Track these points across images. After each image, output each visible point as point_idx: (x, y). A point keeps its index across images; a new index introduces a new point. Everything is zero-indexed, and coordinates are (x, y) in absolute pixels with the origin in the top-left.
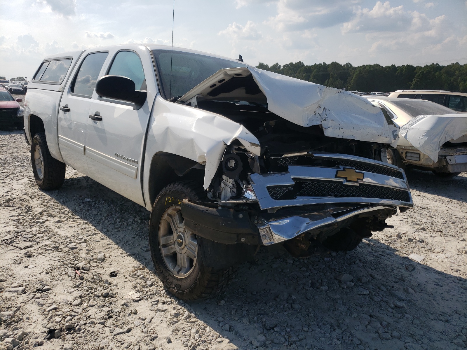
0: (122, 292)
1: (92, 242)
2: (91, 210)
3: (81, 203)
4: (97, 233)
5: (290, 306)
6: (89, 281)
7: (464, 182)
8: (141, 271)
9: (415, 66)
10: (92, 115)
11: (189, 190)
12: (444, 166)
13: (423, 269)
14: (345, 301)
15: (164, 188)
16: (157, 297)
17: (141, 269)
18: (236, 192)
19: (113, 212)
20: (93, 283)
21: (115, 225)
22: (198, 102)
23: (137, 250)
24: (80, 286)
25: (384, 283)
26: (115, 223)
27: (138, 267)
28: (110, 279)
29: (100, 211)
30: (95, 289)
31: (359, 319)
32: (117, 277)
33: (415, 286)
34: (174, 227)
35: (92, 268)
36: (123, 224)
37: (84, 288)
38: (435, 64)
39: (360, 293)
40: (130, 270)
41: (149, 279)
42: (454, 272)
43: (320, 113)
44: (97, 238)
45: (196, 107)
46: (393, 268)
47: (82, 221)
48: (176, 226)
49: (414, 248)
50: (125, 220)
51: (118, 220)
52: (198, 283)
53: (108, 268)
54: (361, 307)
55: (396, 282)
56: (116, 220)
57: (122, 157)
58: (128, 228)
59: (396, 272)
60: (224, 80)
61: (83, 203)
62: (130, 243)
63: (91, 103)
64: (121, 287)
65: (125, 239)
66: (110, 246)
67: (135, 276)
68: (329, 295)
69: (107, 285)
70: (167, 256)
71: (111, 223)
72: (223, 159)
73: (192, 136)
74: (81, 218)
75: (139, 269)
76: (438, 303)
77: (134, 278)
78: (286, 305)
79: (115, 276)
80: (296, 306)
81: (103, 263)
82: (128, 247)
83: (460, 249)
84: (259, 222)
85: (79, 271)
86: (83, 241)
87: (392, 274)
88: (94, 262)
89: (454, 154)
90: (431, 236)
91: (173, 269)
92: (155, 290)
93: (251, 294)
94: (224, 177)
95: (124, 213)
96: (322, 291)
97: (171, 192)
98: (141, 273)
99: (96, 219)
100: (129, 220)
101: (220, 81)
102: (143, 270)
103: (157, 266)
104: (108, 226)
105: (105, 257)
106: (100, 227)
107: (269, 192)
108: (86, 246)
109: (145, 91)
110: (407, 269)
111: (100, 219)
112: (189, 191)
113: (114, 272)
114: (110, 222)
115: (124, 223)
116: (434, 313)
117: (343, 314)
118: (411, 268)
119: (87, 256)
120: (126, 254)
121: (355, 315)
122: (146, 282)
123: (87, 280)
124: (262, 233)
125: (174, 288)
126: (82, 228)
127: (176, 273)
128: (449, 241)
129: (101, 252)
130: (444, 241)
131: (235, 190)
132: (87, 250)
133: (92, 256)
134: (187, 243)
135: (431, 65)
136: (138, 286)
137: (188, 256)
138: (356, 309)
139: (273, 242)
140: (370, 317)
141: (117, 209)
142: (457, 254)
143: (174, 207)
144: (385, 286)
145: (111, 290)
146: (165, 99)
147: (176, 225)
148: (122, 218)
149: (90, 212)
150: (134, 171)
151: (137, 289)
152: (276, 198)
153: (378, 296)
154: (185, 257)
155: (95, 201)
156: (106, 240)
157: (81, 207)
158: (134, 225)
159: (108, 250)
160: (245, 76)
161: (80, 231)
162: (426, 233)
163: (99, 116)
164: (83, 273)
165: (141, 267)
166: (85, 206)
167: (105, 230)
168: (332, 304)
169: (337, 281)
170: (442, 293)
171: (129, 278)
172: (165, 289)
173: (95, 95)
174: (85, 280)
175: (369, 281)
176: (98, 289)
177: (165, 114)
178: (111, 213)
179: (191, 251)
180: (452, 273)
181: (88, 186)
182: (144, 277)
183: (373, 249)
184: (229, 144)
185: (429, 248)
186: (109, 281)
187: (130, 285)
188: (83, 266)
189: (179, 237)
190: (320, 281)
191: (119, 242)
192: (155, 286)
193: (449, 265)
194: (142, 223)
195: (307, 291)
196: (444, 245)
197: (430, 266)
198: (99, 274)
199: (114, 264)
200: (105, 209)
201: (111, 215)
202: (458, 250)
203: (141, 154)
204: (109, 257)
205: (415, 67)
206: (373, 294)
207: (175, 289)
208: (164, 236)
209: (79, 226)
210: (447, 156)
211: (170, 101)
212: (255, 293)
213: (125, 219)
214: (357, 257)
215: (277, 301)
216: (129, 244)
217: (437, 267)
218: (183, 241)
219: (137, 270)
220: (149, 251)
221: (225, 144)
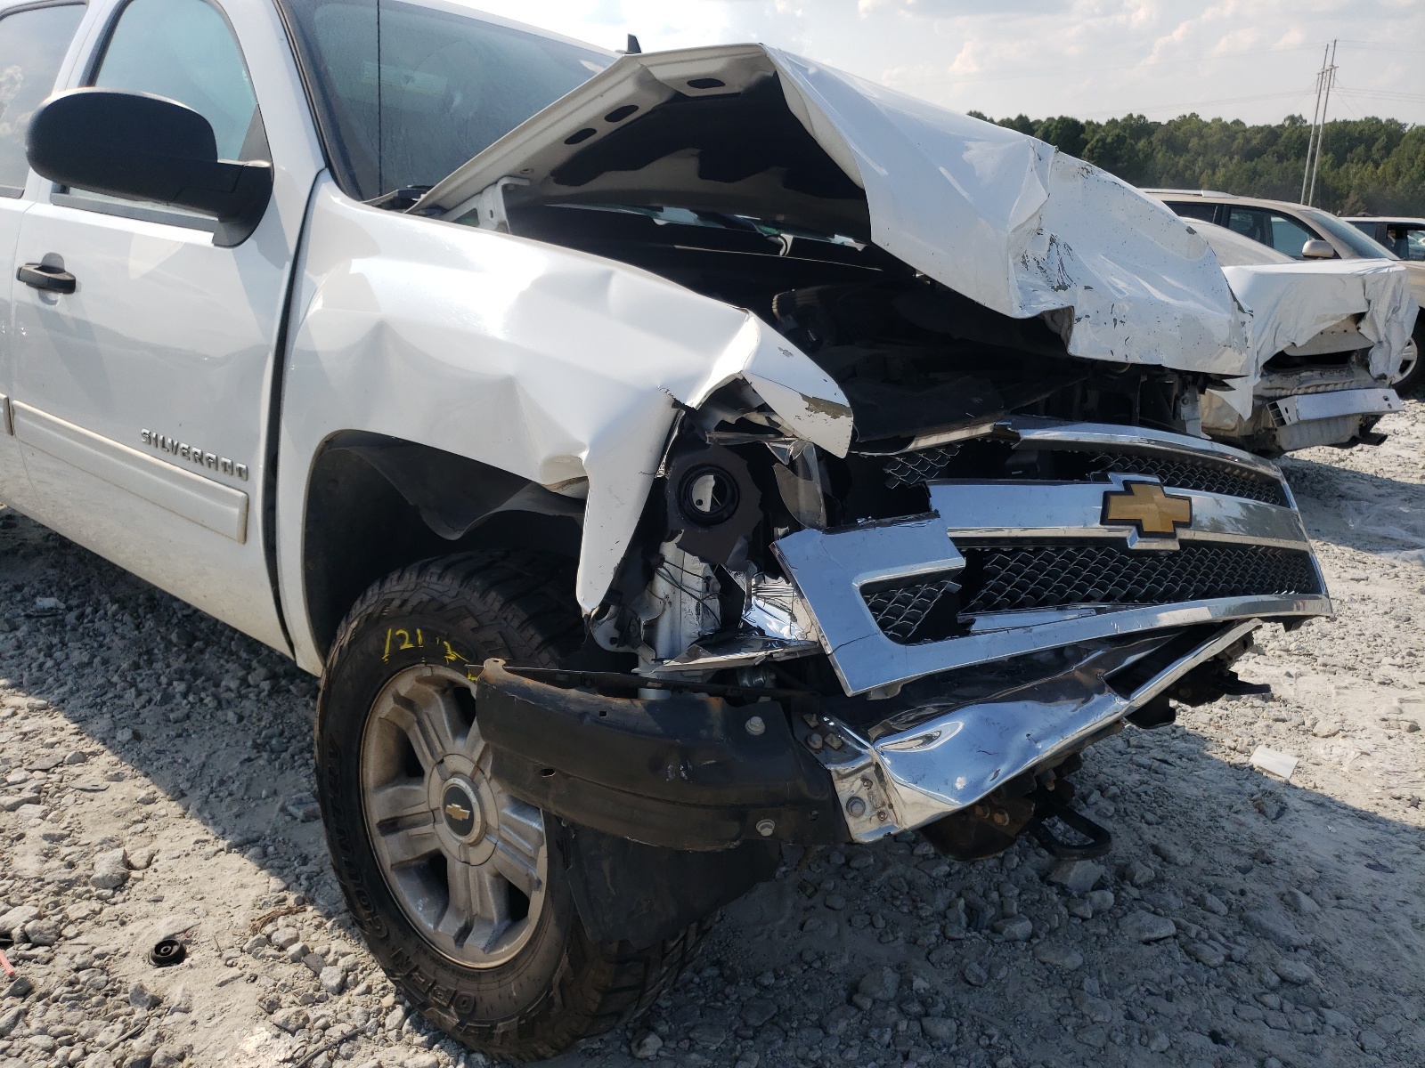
0: (213, 1037)
1: (68, 799)
2: (64, 645)
3: (19, 616)
4: (91, 754)
5: (916, 1029)
6: (56, 1000)
7: (1305, 475)
8: (291, 918)
9: (1082, 121)
10: (31, 269)
11: (494, 600)
12: (1269, 430)
13: (1311, 805)
14: (1105, 978)
15: (376, 587)
16: (371, 1047)
17: (290, 912)
18: (717, 612)
19: (156, 651)
20: (73, 1007)
21: (168, 707)
22: (509, 210)
23: (266, 818)
24: (13, 1033)
25: (1211, 880)
26: (167, 698)
27: (277, 903)
28: (153, 979)
29: (101, 646)
30: (83, 1040)
31: (1181, 1056)
32: (187, 961)
33: (1313, 882)
34: (426, 750)
35: (70, 931)
36: (201, 700)
37: (36, 1040)
38: (1135, 116)
39: (1147, 935)
40: (241, 918)
41: (330, 958)
42: (1408, 810)
43: (1039, 259)
44: (90, 777)
45: (501, 228)
46: (1215, 811)
47: (20, 700)
48: (439, 749)
49: (1251, 723)
50: (206, 684)
51: (179, 687)
52: (558, 999)
53: (146, 922)
54: (1169, 997)
55: (1245, 870)
56: (170, 684)
57: (175, 449)
58: (222, 719)
59: (1229, 826)
60: (631, 109)
61: (28, 617)
62: (234, 787)
63: (22, 216)
64: (207, 1016)
65: (212, 771)
66: (150, 808)
67: (269, 951)
68: (1044, 959)
69: (140, 1012)
70: (401, 868)
71: (150, 701)
72: (661, 472)
73: (505, 366)
74: (18, 686)
75: (283, 908)
76: (1408, 947)
77: (263, 957)
78: (903, 1026)
79: (180, 957)
80: (943, 1029)
81: (121, 898)
82: (229, 807)
83: (1391, 716)
84: (827, 740)
85: (11, 951)
86: (26, 794)
87: (1221, 834)
88: (80, 896)
89: (1293, 392)
90: (1289, 675)
91: (437, 924)
92: (358, 1009)
93: (755, 983)
94: (669, 549)
95: (201, 651)
96: (1013, 941)
97: (409, 607)
98: (291, 930)
99: (85, 684)
100: (223, 683)
101: (615, 115)
102: (300, 917)
103: (363, 913)
104: (137, 715)
105: (130, 866)
106: (102, 724)
107: (872, 608)
108: (43, 818)
109: (265, 164)
110: (1262, 812)
111: (101, 686)
112: (497, 606)
113: (169, 942)
114: (145, 697)
115: (203, 695)
116: (1411, 993)
117: (1118, 1040)
118: (1273, 809)
119: (47, 866)
120: (223, 844)
121: (1162, 1041)
122: (317, 974)
123: (46, 994)
124: (846, 789)
125: (445, 1009)
126: (25, 734)
127: (451, 944)
128: (1346, 687)
129: (110, 843)
130: (1331, 688)
131: (714, 604)
132: (46, 837)
133: (71, 865)
134: (493, 821)
135: (1125, 120)
136: (283, 996)
137: (498, 876)
138: (1156, 1013)
139: (893, 827)
140: (1216, 1042)
141: (174, 637)
142: (1390, 738)
143: (427, 672)
144: (1216, 890)
145: (160, 1037)
146: (358, 200)
147: (437, 743)
148: (196, 674)
149: (58, 655)
150: (236, 511)
151: (279, 1016)
152: (905, 637)
153: (1211, 942)
154: (487, 879)
155: (78, 607)
156: (132, 782)
157: (19, 634)
158: (246, 703)
159: (140, 827)
160: (736, 89)
161: (16, 745)
162: (1267, 662)
163: (61, 271)
164: (29, 959)
165: (291, 899)
166: (39, 630)
167: (124, 735)
168: (1065, 998)
169: (1054, 889)
170: (1404, 902)
171: (240, 962)
172: (402, 1003)
173: (38, 183)
174: (39, 999)
175: (1160, 879)
176: (98, 1039)
177: (358, 265)
178: (149, 652)
179: (514, 857)
180: (1401, 812)
181: (51, 544)
182: (305, 951)
183: (1128, 741)
184: (694, 401)
185: (1296, 720)
186: (151, 990)
187: (246, 997)
188: (29, 927)
189: (455, 795)
190: (995, 895)
191: (189, 785)
192: (362, 987)
193: (1382, 782)
194: (278, 692)
195: (961, 946)
196: (1335, 706)
197: (1327, 792)
198: (100, 957)
199: (172, 896)
200: (123, 637)
201: (150, 662)
202: (1384, 720)
203: (258, 436)
204: (149, 864)
205: (1082, 126)
206: (1193, 935)
207: (449, 1014)
208: (384, 783)
209: (10, 722)
210: (1281, 397)
211: (379, 206)
212: (768, 980)
213: (207, 680)
214: (1085, 776)
215: (860, 1009)
216: (231, 794)
217: (1350, 794)
218: (472, 815)
219: (271, 919)
220: (316, 818)
221: (677, 404)
